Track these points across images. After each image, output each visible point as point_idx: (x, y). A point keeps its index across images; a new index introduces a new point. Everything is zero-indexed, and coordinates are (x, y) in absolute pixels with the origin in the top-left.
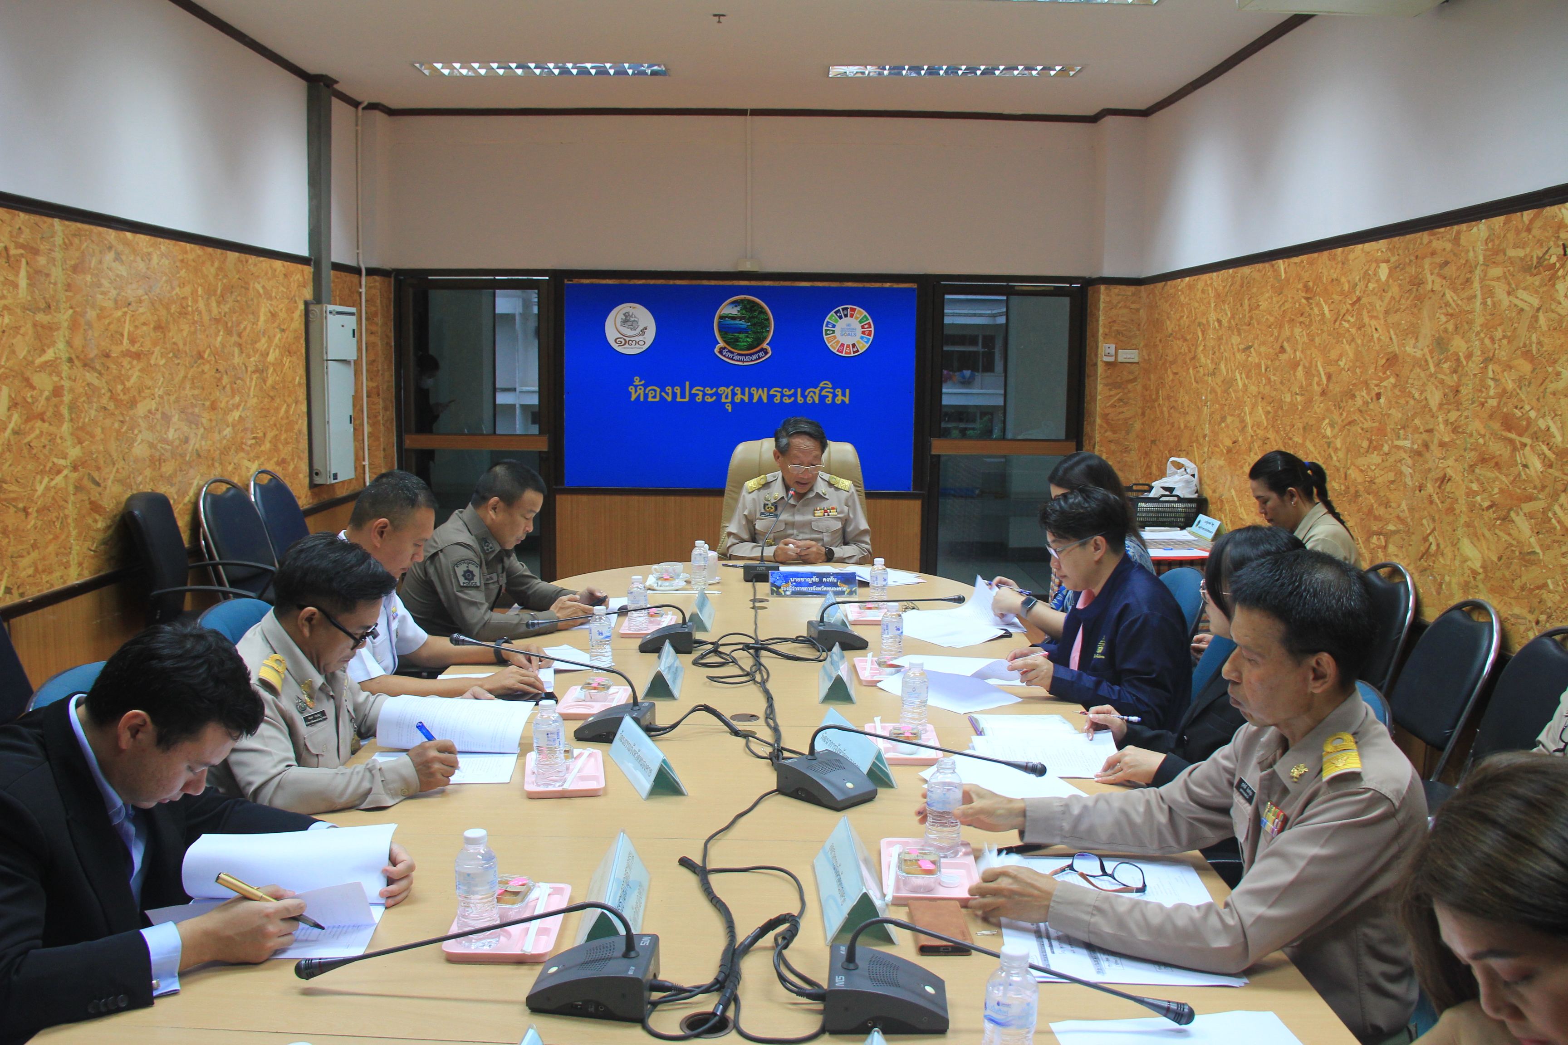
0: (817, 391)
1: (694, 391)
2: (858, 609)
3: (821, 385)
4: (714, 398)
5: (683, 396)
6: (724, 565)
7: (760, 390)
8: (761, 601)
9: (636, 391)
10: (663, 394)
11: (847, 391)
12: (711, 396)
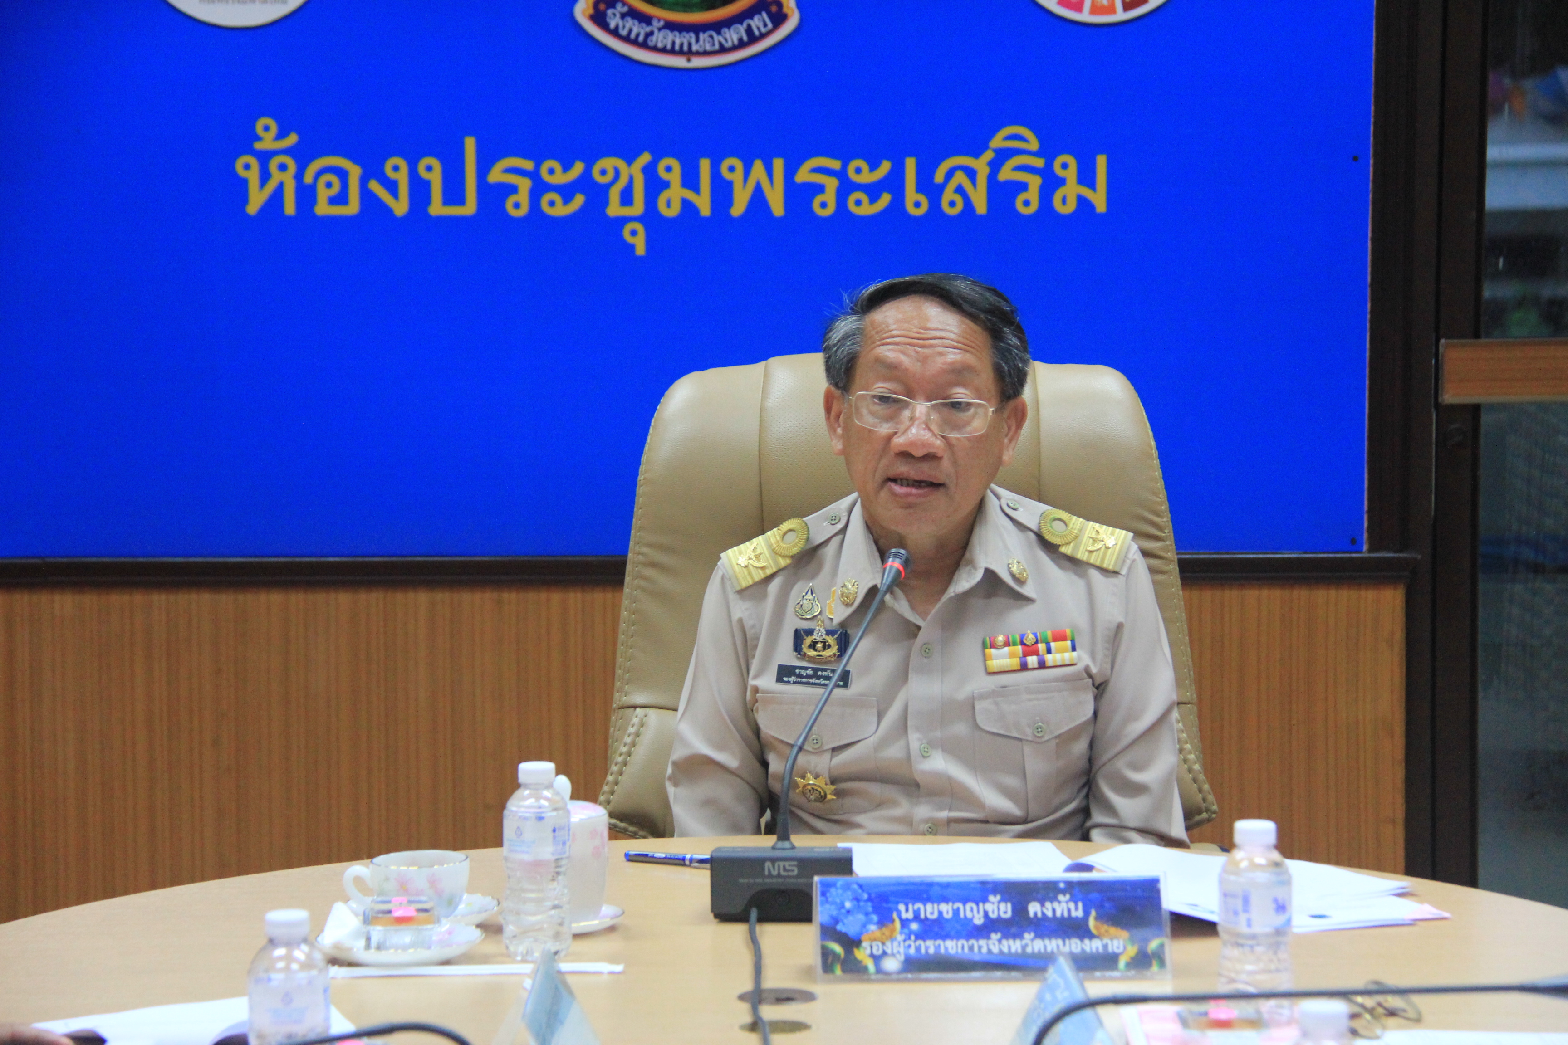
0: (981, 165)
1: (496, 175)
2: (1174, 1028)
3: (998, 141)
4: (579, 200)
5: (454, 195)
6: (632, 858)
7: (758, 167)
8: (784, 998)
9: (265, 176)
10: (375, 186)
11: (1101, 162)
12: (567, 192)
